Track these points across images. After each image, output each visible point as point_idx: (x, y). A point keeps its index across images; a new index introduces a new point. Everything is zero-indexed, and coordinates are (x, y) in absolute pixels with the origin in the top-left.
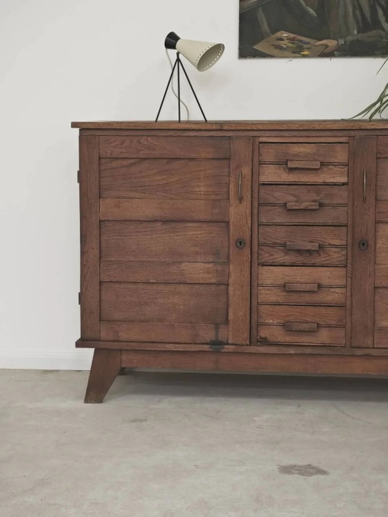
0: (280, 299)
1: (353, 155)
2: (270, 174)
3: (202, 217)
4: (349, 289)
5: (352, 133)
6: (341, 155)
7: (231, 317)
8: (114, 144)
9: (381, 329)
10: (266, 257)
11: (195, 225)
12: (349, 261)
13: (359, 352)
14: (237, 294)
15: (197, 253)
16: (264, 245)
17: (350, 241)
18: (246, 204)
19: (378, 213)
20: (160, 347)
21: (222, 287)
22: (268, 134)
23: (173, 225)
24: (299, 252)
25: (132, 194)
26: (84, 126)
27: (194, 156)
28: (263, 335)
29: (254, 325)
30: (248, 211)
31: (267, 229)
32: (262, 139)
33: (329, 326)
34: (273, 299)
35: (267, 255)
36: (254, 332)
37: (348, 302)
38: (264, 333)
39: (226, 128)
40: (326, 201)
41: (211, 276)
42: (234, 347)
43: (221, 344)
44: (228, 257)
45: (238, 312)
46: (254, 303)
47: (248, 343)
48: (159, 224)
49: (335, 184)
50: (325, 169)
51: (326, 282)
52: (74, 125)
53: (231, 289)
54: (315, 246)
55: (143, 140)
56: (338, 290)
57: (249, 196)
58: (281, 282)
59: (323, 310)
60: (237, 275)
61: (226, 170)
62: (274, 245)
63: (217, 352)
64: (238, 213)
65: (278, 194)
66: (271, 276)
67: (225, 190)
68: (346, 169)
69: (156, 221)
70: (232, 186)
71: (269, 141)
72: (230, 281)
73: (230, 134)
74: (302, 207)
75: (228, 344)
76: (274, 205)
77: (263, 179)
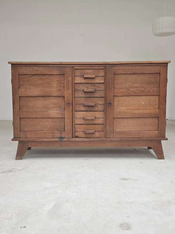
0: (83, 123)
1: (106, 73)
2: (78, 80)
3: (55, 95)
4: (105, 119)
5: (105, 66)
6: (102, 73)
7: (66, 129)
8: (24, 69)
9: (116, 132)
10: (77, 108)
11: (53, 98)
12: (105, 109)
13: (108, 140)
14: (68, 121)
15: (54, 107)
16: (77, 104)
17: (105, 102)
18: (70, 91)
19: (115, 93)
20: (41, 140)
21: (62, 119)
22: (77, 66)
23: (45, 98)
24: (88, 106)
25: (30, 87)
26: (13, 63)
27: (52, 73)
28: (77, 135)
29: (73, 131)
30: (71, 92)
31: (77, 99)
32: (75, 68)
33: (99, 131)
34: (80, 122)
35: (78, 108)
36: (74, 134)
37: (105, 123)
38: (77, 134)
39: (63, 63)
40: (97, 89)
41: (59, 115)
42: (67, 139)
43: (62, 138)
44: (65, 109)
45: (68, 127)
46: (74, 124)
47: (72, 137)
48: (40, 98)
49: (100, 83)
50: (96, 78)
51: (97, 116)
52: (9, 63)
53: (66, 119)
54: (93, 104)
55: (34, 68)
56: (101, 119)
57: (71, 87)
58: (82, 117)
59: (96, 126)
60: (67, 114)
61: (63, 78)
62: (80, 104)
63: (61, 141)
64: (67, 93)
65: (81, 87)
66: (79, 115)
67: (63, 85)
68: (104, 78)
69: (39, 96)
70: (65, 84)
71: (77, 68)
72: (65, 117)
73: (64, 66)
74: (89, 91)
75: (65, 138)
76: (80, 90)
77: (76, 82)
